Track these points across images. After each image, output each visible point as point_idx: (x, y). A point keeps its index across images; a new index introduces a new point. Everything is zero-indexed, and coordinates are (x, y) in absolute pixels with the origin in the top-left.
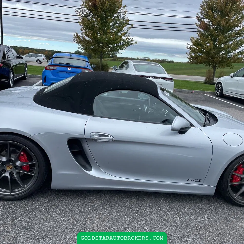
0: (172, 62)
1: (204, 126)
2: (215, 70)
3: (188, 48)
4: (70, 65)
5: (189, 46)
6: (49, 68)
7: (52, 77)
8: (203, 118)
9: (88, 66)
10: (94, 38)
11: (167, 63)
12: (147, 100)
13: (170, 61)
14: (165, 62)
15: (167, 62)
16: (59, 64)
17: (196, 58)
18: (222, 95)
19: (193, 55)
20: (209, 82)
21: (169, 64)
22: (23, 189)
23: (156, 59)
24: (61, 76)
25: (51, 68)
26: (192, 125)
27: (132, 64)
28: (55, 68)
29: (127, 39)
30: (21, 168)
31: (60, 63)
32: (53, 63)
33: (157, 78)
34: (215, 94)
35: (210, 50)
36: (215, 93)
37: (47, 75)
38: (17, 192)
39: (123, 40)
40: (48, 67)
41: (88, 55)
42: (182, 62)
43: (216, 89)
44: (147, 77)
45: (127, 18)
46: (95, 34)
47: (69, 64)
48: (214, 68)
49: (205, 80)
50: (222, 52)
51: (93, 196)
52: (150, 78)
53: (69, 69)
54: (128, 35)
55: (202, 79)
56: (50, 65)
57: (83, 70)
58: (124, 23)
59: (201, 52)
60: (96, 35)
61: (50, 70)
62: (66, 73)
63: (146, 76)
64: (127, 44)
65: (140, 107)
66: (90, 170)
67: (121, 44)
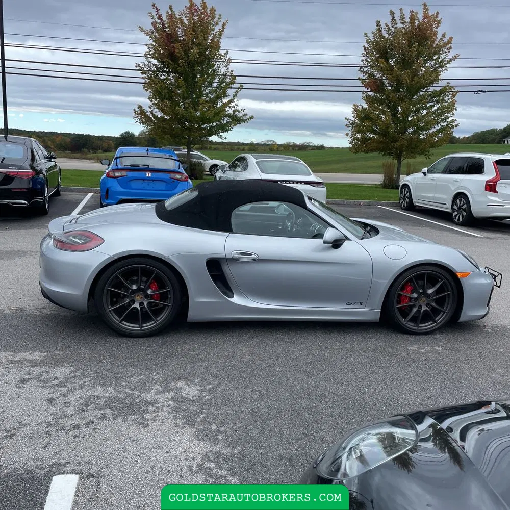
0: (322, 148)
1: (362, 239)
2: (399, 162)
3: (349, 127)
4: (150, 167)
5: (349, 122)
6: (114, 175)
7: (120, 189)
8: (362, 231)
9: (179, 169)
10: (174, 113)
11: (312, 150)
12: (290, 214)
13: (316, 145)
14: (307, 148)
15: (311, 148)
16: (130, 167)
17: (364, 140)
18: (411, 207)
19: (359, 136)
20: (391, 183)
21: (316, 152)
22: (155, 323)
23: (290, 143)
24: (133, 188)
25: (118, 174)
26: (347, 239)
27: (254, 160)
28: (124, 173)
29: (234, 111)
30: (152, 297)
31: (131, 165)
32: (120, 166)
33: (297, 183)
34: (399, 206)
35: (388, 126)
36: (400, 204)
37: (110, 187)
38: (148, 326)
39: (229, 116)
40: (110, 173)
41: (148, 140)
42: (341, 147)
43: (401, 197)
44: (281, 182)
45: (232, 71)
46: (176, 106)
47: (148, 166)
48: (399, 158)
49: (384, 181)
50: (411, 130)
51: (235, 332)
52: (290, 183)
53: (149, 174)
54: (236, 104)
55: (377, 179)
56: (114, 170)
57: (172, 175)
58: (226, 83)
59: (373, 132)
60: (177, 108)
61: (115, 177)
62: (142, 181)
63: (279, 181)
64: (236, 120)
65: (280, 225)
66: (232, 297)
67: (225, 122)
